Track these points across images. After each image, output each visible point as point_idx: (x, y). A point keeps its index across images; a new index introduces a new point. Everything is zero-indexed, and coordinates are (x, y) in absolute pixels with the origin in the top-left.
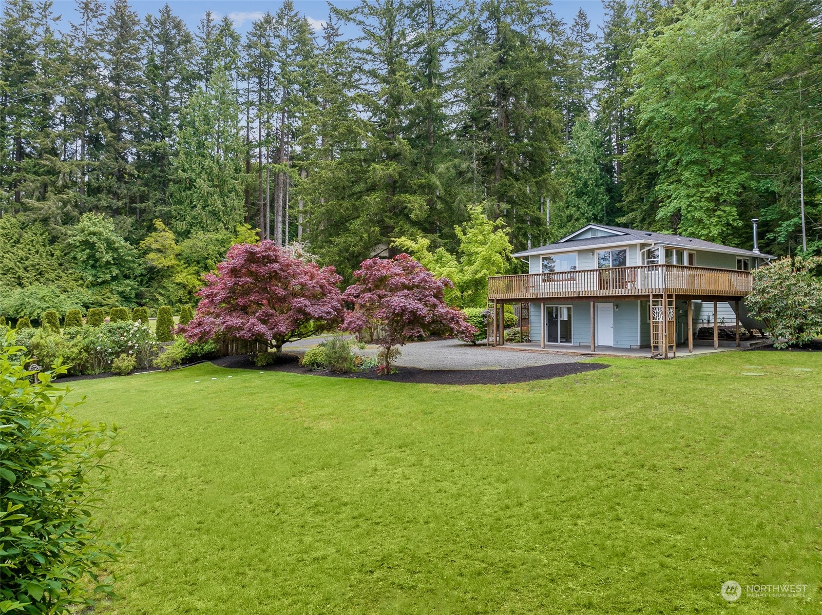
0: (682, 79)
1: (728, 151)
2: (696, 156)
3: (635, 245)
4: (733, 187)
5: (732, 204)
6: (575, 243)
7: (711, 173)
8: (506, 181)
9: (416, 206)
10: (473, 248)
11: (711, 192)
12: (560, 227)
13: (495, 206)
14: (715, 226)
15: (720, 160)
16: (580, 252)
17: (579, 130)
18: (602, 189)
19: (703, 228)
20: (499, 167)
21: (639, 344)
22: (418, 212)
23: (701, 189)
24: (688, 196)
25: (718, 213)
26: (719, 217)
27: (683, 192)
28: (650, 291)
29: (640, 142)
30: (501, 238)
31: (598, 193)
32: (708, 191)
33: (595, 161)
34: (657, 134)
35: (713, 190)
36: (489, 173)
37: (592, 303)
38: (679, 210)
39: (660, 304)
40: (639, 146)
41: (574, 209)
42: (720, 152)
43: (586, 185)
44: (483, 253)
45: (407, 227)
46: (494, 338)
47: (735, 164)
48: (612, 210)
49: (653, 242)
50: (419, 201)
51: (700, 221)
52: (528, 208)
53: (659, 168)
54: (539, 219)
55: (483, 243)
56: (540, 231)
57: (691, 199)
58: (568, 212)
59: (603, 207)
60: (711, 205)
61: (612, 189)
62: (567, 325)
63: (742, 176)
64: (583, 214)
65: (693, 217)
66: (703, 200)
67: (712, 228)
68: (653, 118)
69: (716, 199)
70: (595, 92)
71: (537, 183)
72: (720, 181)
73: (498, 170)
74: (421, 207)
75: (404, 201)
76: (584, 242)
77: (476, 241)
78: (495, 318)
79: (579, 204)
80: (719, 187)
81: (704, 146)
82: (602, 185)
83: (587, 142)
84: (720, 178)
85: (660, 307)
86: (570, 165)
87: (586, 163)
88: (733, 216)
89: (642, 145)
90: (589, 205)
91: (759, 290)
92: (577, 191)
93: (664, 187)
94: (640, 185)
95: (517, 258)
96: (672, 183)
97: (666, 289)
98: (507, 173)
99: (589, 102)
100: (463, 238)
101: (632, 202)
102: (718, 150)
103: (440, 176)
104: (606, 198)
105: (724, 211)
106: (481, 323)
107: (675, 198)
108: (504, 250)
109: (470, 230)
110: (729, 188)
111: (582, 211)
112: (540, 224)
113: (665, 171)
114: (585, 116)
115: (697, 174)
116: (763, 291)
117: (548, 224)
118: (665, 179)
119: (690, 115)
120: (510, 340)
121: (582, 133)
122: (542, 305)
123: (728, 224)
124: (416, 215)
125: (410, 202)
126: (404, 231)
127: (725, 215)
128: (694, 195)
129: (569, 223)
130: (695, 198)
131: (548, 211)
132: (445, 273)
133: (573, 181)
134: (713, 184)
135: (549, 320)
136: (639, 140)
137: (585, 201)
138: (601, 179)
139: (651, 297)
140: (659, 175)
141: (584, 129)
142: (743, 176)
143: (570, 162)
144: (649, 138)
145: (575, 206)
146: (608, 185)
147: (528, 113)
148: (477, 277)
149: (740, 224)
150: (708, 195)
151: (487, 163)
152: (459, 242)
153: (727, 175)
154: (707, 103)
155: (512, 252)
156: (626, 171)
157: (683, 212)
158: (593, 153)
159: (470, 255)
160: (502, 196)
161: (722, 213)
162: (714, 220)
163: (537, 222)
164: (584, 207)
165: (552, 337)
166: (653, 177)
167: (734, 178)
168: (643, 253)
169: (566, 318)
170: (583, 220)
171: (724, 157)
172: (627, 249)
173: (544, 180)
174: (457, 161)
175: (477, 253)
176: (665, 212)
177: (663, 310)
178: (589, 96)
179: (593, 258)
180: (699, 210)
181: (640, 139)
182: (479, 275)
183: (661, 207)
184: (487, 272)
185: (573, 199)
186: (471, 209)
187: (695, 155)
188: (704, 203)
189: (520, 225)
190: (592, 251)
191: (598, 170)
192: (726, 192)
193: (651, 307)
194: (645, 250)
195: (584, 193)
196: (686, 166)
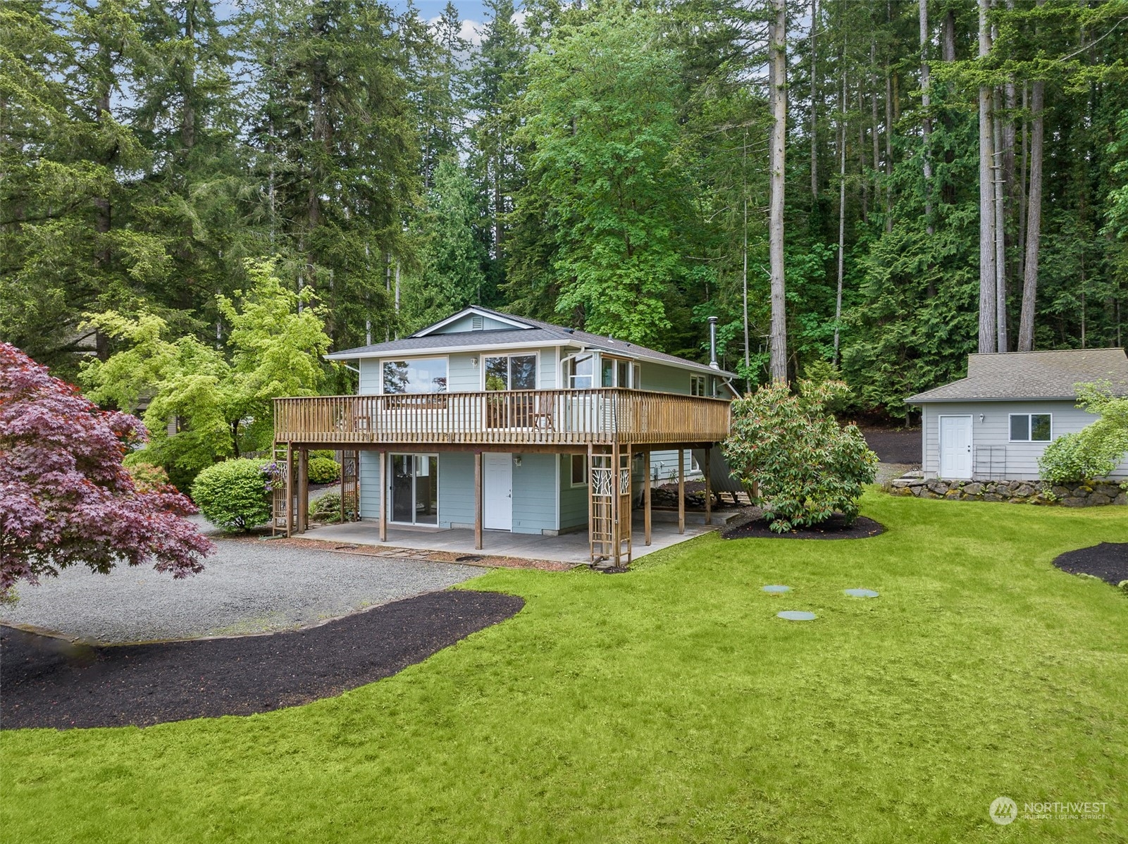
0: (596, 108)
1: (653, 222)
2: (611, 223)
3: (552, 349)
4: (660, 270)
5: (659, 296)
6: (444, 339)
7: (631, 250)
8: (327, 230)
9: (145, 252)
10: (254, 340)
11: (632, 276)
12: (415, 315)
13: (305, 269)
14: (636, 325)
15: (643, 233)
16: (452, 356)
17: (445, 174)
18: (476, 264)
19: (621, 328)
20: (315, 205)
21: (557, 528)
22: (148, 265)
23: (618, 272)
24: (600, 281)
25: (641, 307)
26: (642, 313)
27: (594, 275)
28: (589, 438)
29: (533, 197)
30: (309, 323)
31: (469, 270)
32: (628, 276)
33: (467, 223)
34: (557, 186)
35: (635, 274)
36: (298, 213)
37: (477, 457)
38: (589, 299)
39: (604, 463)
40: (530, 203)
41: (435, 289)
42: (643, 221)
43: (452, 255)
44: (271, 349)
45: (124, 292)
46: (287, 518)
47: (661, 240)
48: (488, 296)
49: (582, 344)
50: (152, 245)
51: (616, 317)
52: (362, 277)
53: (558, 235)
54: (381, 297)
55: (273, 331)
56: (383, 316)
57: (605, 285)
58: (426, 294)
59: (476, 290)
60: (632, 296)
61: (489, 265)
62: (428, 488)
63: (670, 258)
64: (448, 298)
65: (608, 311)
66: (620, 287)
67: (632, 328)
68: (553, 161)
69: (636, 288)
70: (468, 125)
71: (378, 237)
72: (643, 262)
73: (314, 211)
74: (156, 254)
75: (121, 244)
76: (460, 339)
77: (262, 327)
78: (287, 481)
79: (442, 283)
80: (642, 270)
81: (623, 210)
82: (475, 258)
83: (456, 192)
84: (642, 258)
85: (604, 469)
86: (430, 225)
87: (453, 224)
88: (660, 313)
89: (536, 201)
90: (457, 285)
91: (746, 433)
92: (440, 264)
93: (567, 265)
94: (531, 260)
95: (338, 361)
96: (576, 261)
97: (618, 436)
98: (327, 215)
99: (457, 137)
100: (236, 319)
101: (519, 284)
102: (641, 217)
103: (199, 203)
104: (482, 277)
105: (649, 306)
106: (259, 490)
107: (582, 282)
108: (316, 345)
109: (250, 305)
110: (655, 273)
111: (447, 294)
112: (383, 305)
113: (566, 242)
114: (453, 155)
115: (612, 250)
116: (754, 436)
117: (397, 307)
118: (566, 253)
119: (605, 163)
120: (321, 518)
121: (448, 179)
122: (382, 456)
123: (653, 324)
124: (142, 269)
125: (132, 245)
126: (120, 300)
127: (649, 311)
128: (610, 278)
129: (429, 310)
130: (610, 283)
131: (398, 288)
132: (193, 386)
133: (435, 249)
134: (634, 266)
135: (395, 479)
136: (530, 195)
137: (452, 279)
138: (474, 249)
139: (590, 450)
140: (558, 247)
141: (451, 174)
142: (672, 259)
143: (430, 220)
144: (546, 190)
145: (436, 286)
146: (483, 260)
147: (366, 122)
148: (259, 394)
149: (669, 326)
150: (627, 281)
151: (296, 196)
152: (228, 326)
153: (651, 255)
154: (629, 148)
155: (331, 350)
156: (511, 237)
157: (595, 303)
158: (462, 211)
159: (251, 351)
160: (318, 254)
161: (645, 308)
162: (636, 317)
163: (379, 302)
164: (449, 287)
165: (401, 513)
166: (551, 249)
167: (660, 260)
168: (565, 364)
169: (425, 472)
170: (448, 308)
171: (648, 229)
172: (538, 354)
173: (391, 234)
174: (232, 180)
175: (262, 349)
176: (569, 301)
177: (612, 475)
178: (458, 130)
179: (477, 368)
180: (616, 301)
181: (532, 193)
182: (264, 391)
183: (564, 293)
184: (280, 386)
185: (435, 275)
186: (252, 265)
187: (609, 222)
188: (621, 292)
189: (349, 305)
190: (475, 355)
191: (470, 236)
192: (650, 279)
193: (591, 468)
194: (569, 358)
195: (449, 268)
196: (598, 235)
